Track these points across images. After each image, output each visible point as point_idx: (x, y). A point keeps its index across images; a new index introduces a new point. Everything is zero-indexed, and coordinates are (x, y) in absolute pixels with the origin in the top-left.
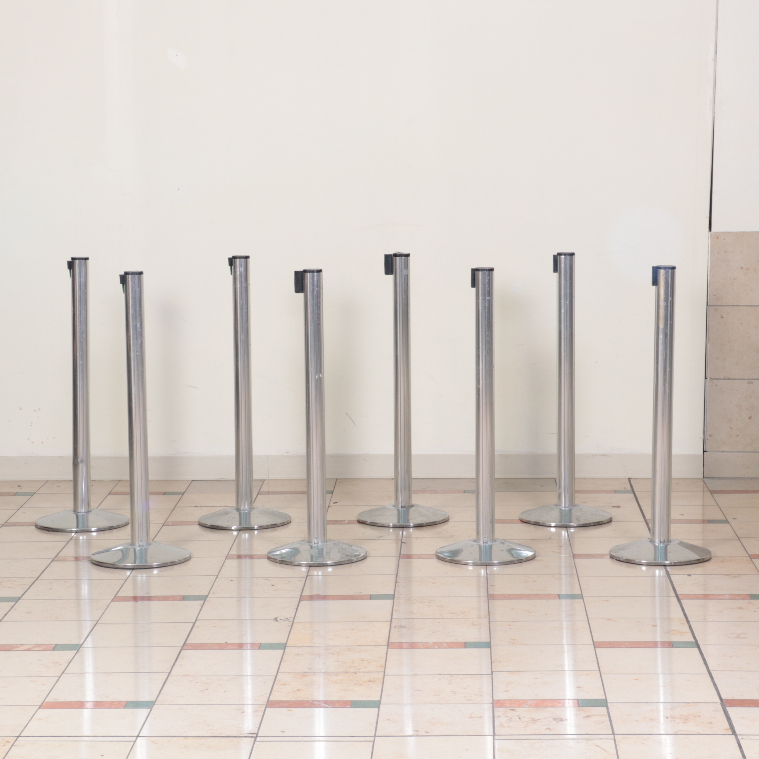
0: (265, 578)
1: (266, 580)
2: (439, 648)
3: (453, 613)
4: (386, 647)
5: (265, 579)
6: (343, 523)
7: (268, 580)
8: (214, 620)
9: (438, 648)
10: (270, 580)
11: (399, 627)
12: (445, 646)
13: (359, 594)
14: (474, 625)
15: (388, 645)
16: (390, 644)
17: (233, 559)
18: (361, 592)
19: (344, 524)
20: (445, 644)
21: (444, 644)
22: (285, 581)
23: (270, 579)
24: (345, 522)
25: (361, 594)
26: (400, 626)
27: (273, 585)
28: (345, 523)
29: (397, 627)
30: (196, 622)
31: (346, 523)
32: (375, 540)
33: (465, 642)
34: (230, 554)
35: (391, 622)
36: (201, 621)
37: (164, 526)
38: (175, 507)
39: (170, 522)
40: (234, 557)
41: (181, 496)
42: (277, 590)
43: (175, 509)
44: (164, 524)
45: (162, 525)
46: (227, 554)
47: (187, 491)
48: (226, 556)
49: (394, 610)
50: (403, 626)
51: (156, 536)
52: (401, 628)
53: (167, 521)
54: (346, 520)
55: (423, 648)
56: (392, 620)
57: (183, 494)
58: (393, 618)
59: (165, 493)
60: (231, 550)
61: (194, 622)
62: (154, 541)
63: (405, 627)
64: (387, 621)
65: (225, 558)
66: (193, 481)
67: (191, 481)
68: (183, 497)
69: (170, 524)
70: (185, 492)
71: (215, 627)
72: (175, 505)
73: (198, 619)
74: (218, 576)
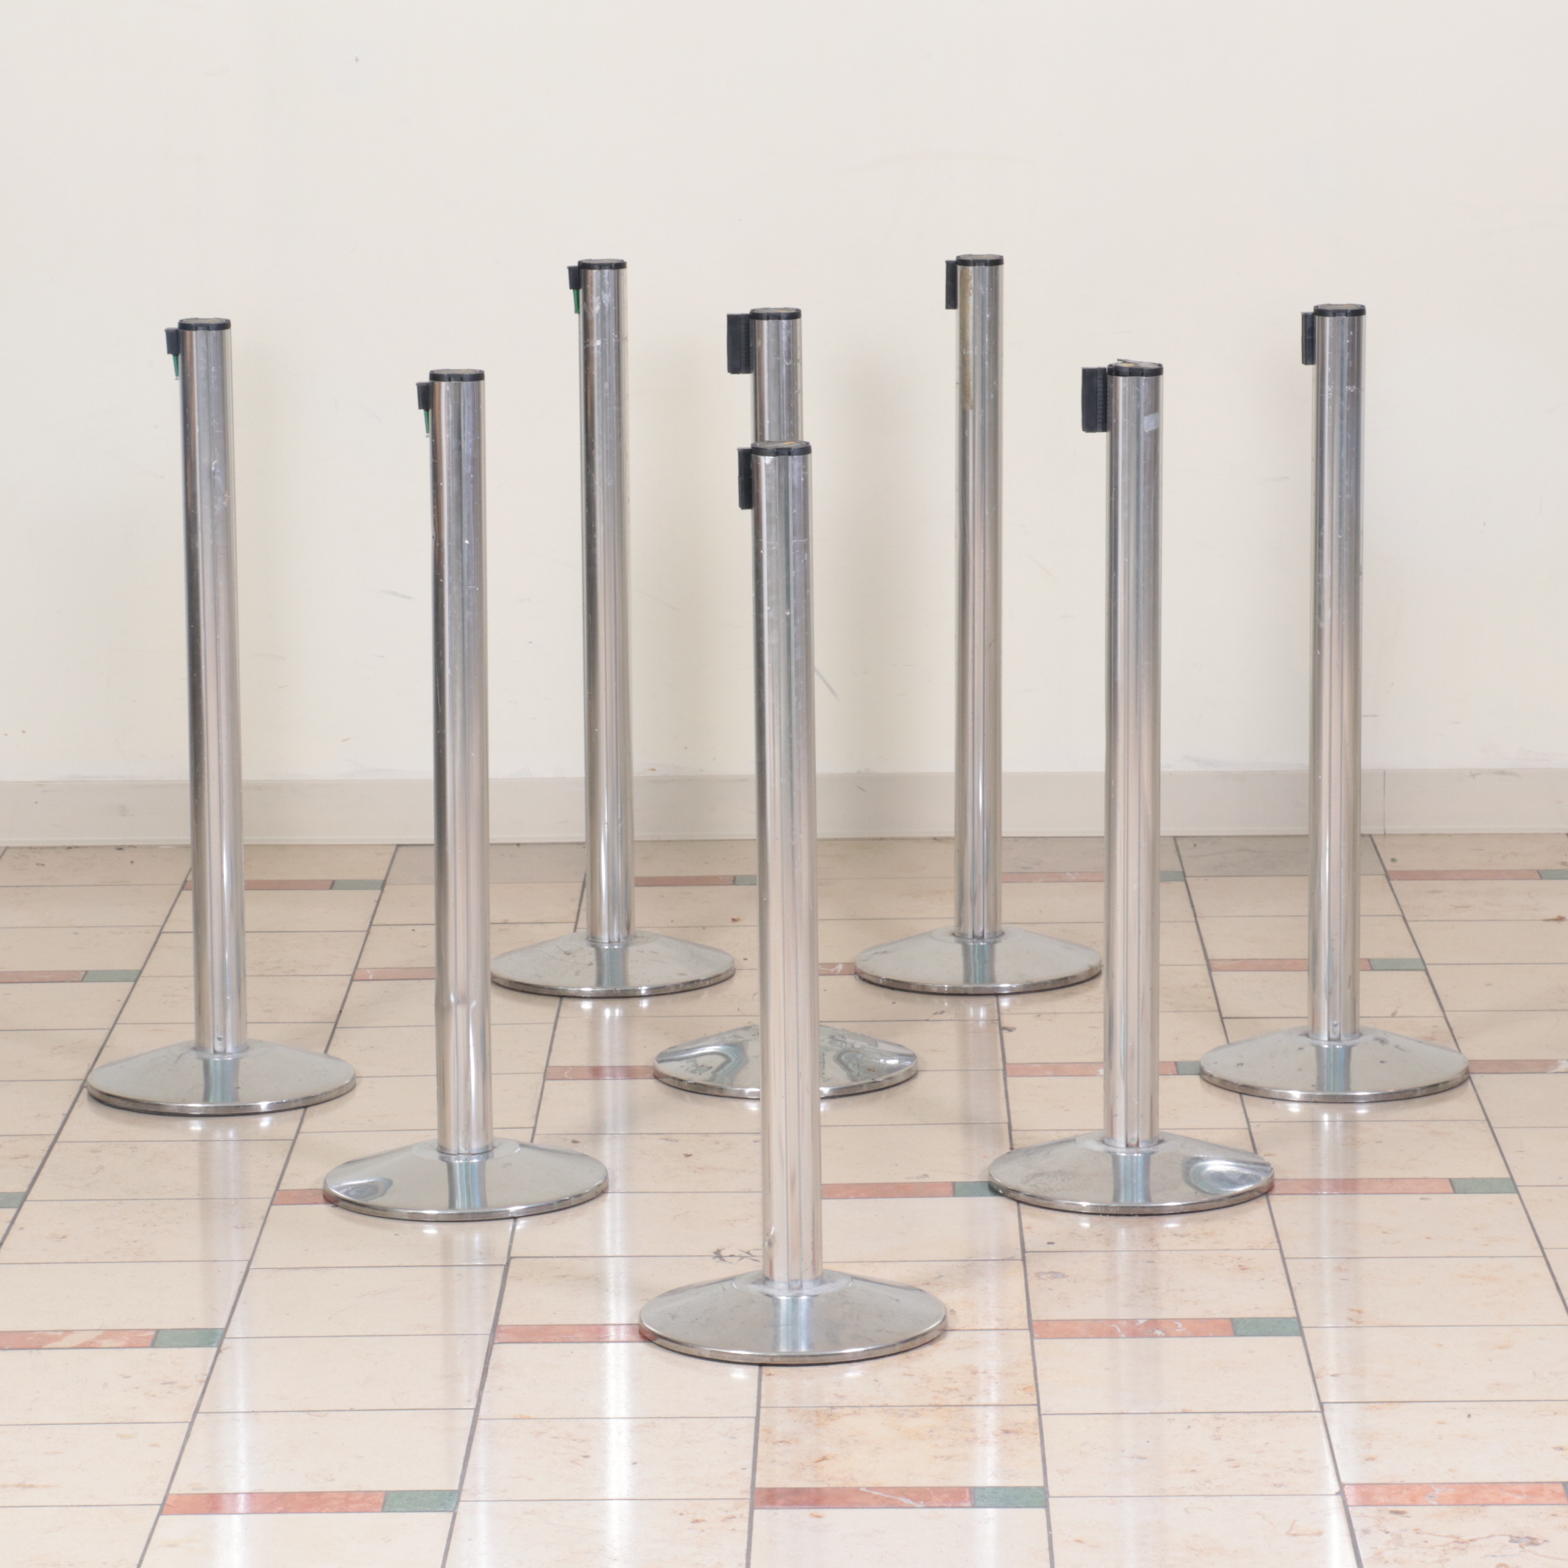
0: (662, 1134)
1: (667, 1139)
2: (1167, 1336)
3: (1182, 1236)
4: (1027, 1333)
5: (663, 1136)
6: (832, 970)
7: (671, 1140)
8: (557, 1257)
9: (1163, 1334)
10: (677, 1141)
11: (1049, 1275)
12: (1180, 1330)
13: (920, 1180)
14: (1244, 1269)
15: (1031, 1328)
16: (1034, 1323)
17: (563, 1079)
18: (926, 1176)
19: (835, 975)
20: (1180, 1325)
21: (1177, 1325)
22: (717, 1143)
23: (674, 1137)
24: (837, 967)
25: (926, 1180)
26: (1050, 1272)
27: (688, 1156)
28: (836, 971)
29: (1043, 1276)
30: (511, 1265)
31: (839, 971)
32: (927, 1020)
33: (1232, 1319)
34: (551, 1064)
35: (1024, 1260)
36: (524, 1259)
37: (354, 983)
38: (371, 925)
39: (368, 971)
40: (566, 1073)
41: (379, 891)
42: (701, 1169)
43: (371, 931)
44: (353, 976)
45: (349, 978)
46: (544, 1066)
47: (390, 876)
48: (543, 1072)
49: (1024, 1226)
50: (1059, 1273)
51: (341, 1012)
52: (1055, 1278)
53: (359, 967)
54: (837, 962)
55: (1124, 1336)
56: (1026, 1254)
57: (383, 885)
58: (1027, 1250)
59: (333, 885)
60: (553, 1054)
61: (505, 1263)
62: (338, 1026)
63: (1064, 1276)
64: (1013, 1257)
65: (542, 1076)
66: (401, 849)
67: (394, 847)
68: (384, 894)
69: (371, 977)
70: (388, 881)
71: (564, 1276)
72: (370, 920)
73: (512, 1255)
74: (534, 1128)
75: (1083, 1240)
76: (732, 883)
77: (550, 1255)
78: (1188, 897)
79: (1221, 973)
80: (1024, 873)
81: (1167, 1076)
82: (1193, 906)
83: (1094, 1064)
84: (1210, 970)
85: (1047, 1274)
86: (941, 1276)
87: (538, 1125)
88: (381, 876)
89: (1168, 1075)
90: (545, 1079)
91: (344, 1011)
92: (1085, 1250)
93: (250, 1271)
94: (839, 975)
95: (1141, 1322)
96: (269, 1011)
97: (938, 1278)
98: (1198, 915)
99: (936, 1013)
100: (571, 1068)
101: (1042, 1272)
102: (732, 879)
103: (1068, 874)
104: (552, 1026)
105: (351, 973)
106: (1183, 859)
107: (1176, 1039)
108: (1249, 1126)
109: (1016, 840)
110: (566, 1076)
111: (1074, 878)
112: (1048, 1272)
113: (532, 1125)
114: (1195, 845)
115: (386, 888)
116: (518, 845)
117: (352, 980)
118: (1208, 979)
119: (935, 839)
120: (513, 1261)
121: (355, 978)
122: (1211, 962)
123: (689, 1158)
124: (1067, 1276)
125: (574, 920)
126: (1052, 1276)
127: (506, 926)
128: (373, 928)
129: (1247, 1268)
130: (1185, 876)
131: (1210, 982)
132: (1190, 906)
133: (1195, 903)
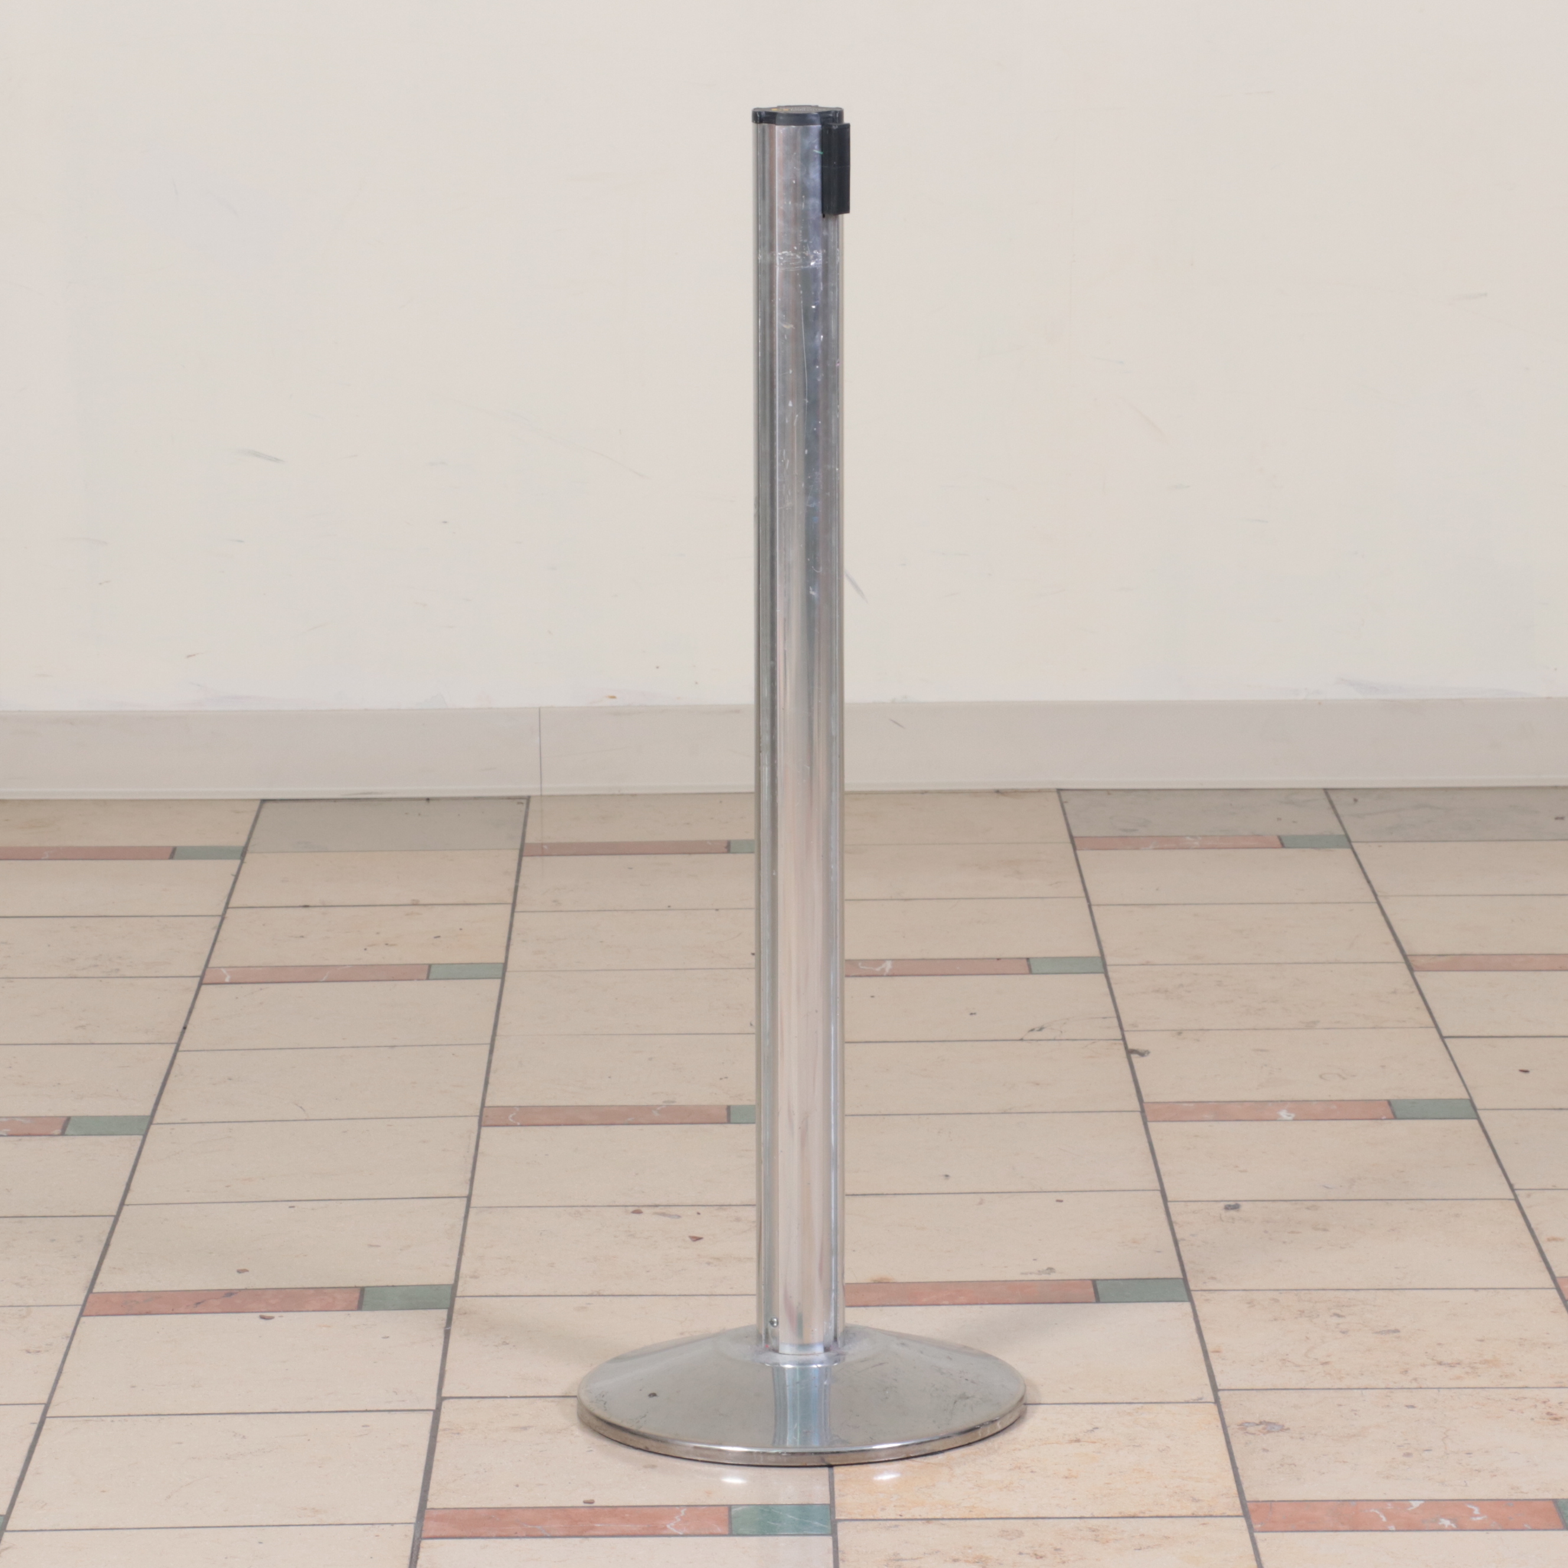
0: (657, 1206)
1: (663, 1214)
2: (1460, 1528)
3: (1451, 1366)
4: (1242, 1522)
5: (657, 1210)
6: (878, 969)
7: (670, 1216)
8: (511, 1397)
9: (1453, 1526)
10: (679, 1217)
11: (1261, 1427)
12: (1479, 1519)
13: (1044, 1277)
14: (1556, 1419)
15: (1246, 1514)
16: (1250, 1506)
17: (507, 1125)
18: (1051, 1270)
19: (882, 976)
20: (1476, 1511)
21: (1472, 1510)
22: (738, 1220)
23: (673, 1211)
24: (883, 966)
25: (1053, 1276)
26: (1261, 1423)
27: (696, 1239)
28: (883, 970)
29: (1251, 1429)
30: (443, 1410)
31: (887, 971)
32: (1022, 1040)
33: (1555, 1501)
34: (488, 1103)
35: (1217, 1401)
36: (462, 1401)
37: (203, 987)
38: (227, 907)
39: (224, 971)
40: (511, 1116)
41: (238, 862)
42: (718, 1259)
43: (227, 915)
44: (202, 977)
45: (197, 980)
46: (479, 1105)
47: (252, 842)
48: (478, 1114)
49: (1210, 1348)
50: (1274, 1424)
51: (185, 1028)
52: (1269, 1432)
53: (212, 964)
54: (883, 957)
55: (1393, 1528)
56: (1220, 1394)
57: (243, 853)
58: (1219, 1388)
59: (173, 853)
60: (490, 1087)
61: (433, 1407)
62: (181, 1048)
63: (1283, 1429)
64: (1201, 1399)
65: (476, 1120)
66: (268, 805)
67: (258, 803)
68: (244, 865)
69: (227, 980)
70: (250, 848)
71: (525, 1428)
72: (225, 901)
73: (444, 1394)
74: (469, 1198)
75: (1303, 1371)
76: (726, 850)
77: (502, 1395)
78: (1360, 870)
79: (1430, 973)
80: (1126, 837)
81: (1379, 1121)
82: (1369, 882)
83: (1270, 1104)
84: (1411, 969)
85: (1257, 1425)
86: (1097, 1428)
87: (474, 1192)
88: (241, 842)
89: (1381, 1119)
90: (480, 1125)
91: (189, 1027)
92: (1307, 1387)
93: (47, 1420)
94: (888, 976)
95: (1416, 1504)
96: (83, 1027)
97: (1092, 1431)
98: (1379, 894)
99: (1032, 1030)
100: (518, 1109)
101: (1249, 1423)
102: (725, 845)
103: (1188, 838)
104: (487, 1048)
105: (199, 973)
106: (1342, 819)
107: (1383, 1067)
108: (1515, 1195)
109: (1109, 794)
110: (511, 1120)
111: (1197, 843)
112: (1257, 1422)
113: (466, 1193)
114: (1356, 800)
115: (248, 857)
116: (428, 799)
117: (201, 984)
118: (1411, 982)
119: (998, 792)
120: (445, 1404)
121: (205, 980)
122: (1410, 958)
123: (698, 1242)
124: (1288, 1429)
125: (510, 900)
126: (1264, 1429)
127: (416, 909)
128: (229, 911)
129: (1561, 1418)
130: (1349, 841)
131: (1414, 987)
132: (1364, 881)
133: (1371, 877)
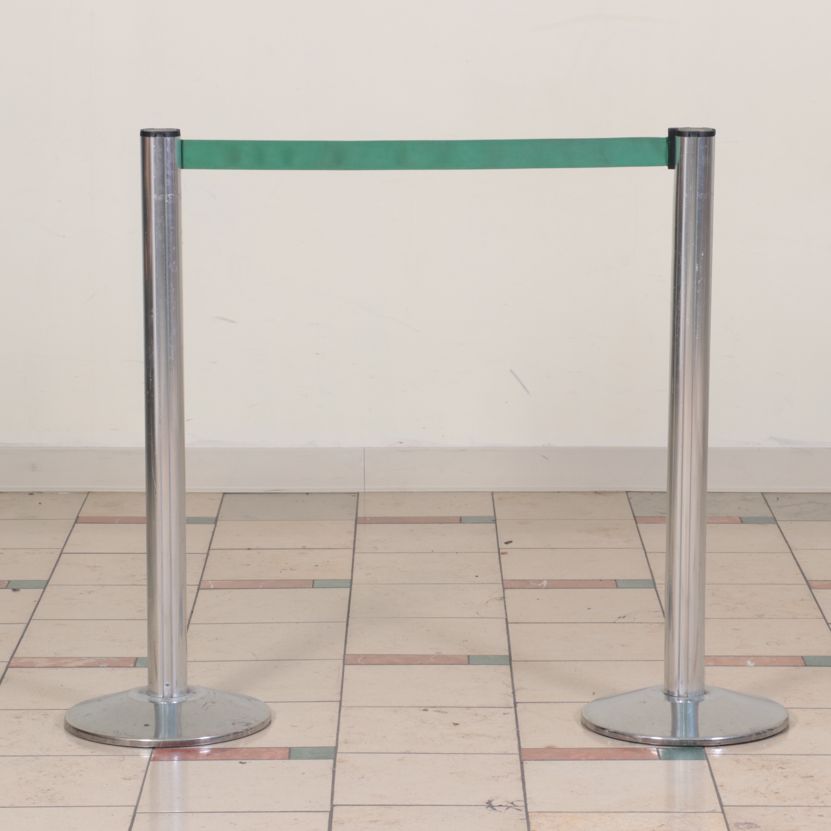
0: (435, 707)
1: (439, 711)
5: (435, 709)
6: (540, 585)
7: (442, 712)
8: (368, 805)
10: (447, 713)
11: (746, 825)
17: (357, 664)
19: (542, 588)
22: (476, 715)
23: (444, 709)
24: (543, 583)
26: (746, 823)
27: (456, 724)
28: (543, 585)
29: (741, 826)
30: (334, 811)
31: (545, 586)
32: (615, 622)
34: (347, 653)
35: (723, 812)
36: (344, 807)
37: (200, 591)
38: (209, 549)
39: (210, 582)
40: (359, 659)
41: (214, 525)
42: (467, 735)
43: (210, 553)
44: (199, 585)
45: (197, 587)
46: (343, 654)
47: (220, 515)
48: (343, 658)
49: (718, 784)
50: (752, 824)
51: (192, 612)
52: (750, 828)
53: (204, 579)
54: (542, 579)
56: (724, 808)
57: (216, 521)
58: (724, 805)
60: (348, 644)
61: (329, 810)
62: (191, 622)
63: (757, 826)
64: (715, 810)
65: (342, 661)
66: (226, 496)
67: (222, 494)
68: (217, 527)
69: (212, 587)
70: (219, 518)
71: (376, 821)
72: (208, 546)
73: (334, 803)
74: (340, 702)
75: (766, 797)
76: (459, 522)
77: (363, 804)
78: (780, 535)
79: (819, 590)
80: (662, 517)
82: (786, 541)
83: (742, 657)
84: (810, 588)
87: (343, 699)
88: (214, 514)
89: (799, 666)
90: (344, 664)
91: (194, 611)
92: (768, 805)
93: (137, 814)
94: (545, 588)
98: (792, 547)
99: (620, 618)
100: (362, 656)
101: (740, 823)
102: (459, 519)
104: (345, 624)
105: (197, 583)
106: (771, 508)
107: (797, 638)
109: (652, 494)
110: (359, 662)
112: (744, 823)
113: (339, 699)
114: (778, 499)
115: (218, 523)
116: (307, 494)
117: (199, 589)
118: (811, 594)
119: (596, 492)
120: (335, 808)
121: (201, 587)
122: (808, 582)
123: (457, 726)
124: (759, 826)
127: (304, 551)
128: (210, 551)
130: (775, 519)
131: (812, 597)
